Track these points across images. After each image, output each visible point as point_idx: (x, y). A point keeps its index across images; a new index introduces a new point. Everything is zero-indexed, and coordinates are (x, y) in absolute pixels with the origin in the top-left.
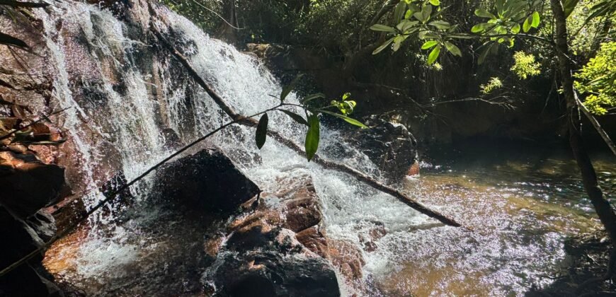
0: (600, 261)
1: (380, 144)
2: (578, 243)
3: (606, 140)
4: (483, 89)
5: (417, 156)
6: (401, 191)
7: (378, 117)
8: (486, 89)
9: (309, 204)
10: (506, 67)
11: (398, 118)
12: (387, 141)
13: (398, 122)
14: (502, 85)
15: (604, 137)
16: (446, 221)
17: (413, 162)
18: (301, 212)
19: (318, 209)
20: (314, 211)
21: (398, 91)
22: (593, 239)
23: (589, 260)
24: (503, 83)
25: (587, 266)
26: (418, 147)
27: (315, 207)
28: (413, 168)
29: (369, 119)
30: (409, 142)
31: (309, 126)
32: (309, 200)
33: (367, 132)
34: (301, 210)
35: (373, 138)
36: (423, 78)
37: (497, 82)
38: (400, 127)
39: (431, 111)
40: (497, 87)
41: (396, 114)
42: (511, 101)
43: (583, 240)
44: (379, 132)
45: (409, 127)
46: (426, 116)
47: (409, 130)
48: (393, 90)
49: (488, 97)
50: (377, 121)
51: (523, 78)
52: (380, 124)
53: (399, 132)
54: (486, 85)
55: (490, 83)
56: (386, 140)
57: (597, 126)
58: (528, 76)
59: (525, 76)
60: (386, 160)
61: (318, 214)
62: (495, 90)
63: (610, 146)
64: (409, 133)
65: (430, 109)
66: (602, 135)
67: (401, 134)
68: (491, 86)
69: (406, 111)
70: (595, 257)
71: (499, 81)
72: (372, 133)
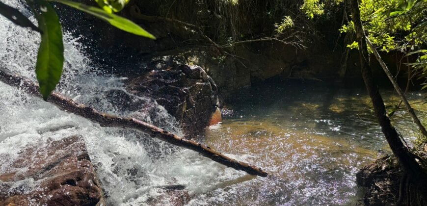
0: (385, 187)
1: (176, 90)
2: (367, 174)
3: (385, 71)
4: (277, 28)
5: (218, 103)
6: (205, 145)
7: (171, 59)
8: (280, 28)
9: (79, 179)
10: (295, 6)
11: (194, 60)
12: (184, 87)
13: (195, 64)
14: (294, 24)
15: (384, 69)
16: (252, 172)
17: (214, 110)
18: (68, 193)
19: (95, 184)
20: (87, 187)
21: (192, 28)
22: (377, 169)
23: (377, 188)
24: (294, 22)
25: (376, 194)
26: (218, 91)
27: (89, 181)
28: (214, 116)
29: (161, 61)
30: (208, 87)
31: (42, 33)
32: (79, 173)
33: (160, 77)
34: (67, 190)
35: (167, 84)
36: (219, 13)
37: (289, 21)
38: (198, 70)
39: (229, 53)
40: (290, 26)
41: (191, 55)
42: (302, 41)
43: (370, 170)
44: (174, 76)
45: (208, 70)
46: (224, 57)
47: (208, 73)
48: (187, 27)
49: (282, 37)
50: (170, 63)
51: (310, 17)
52: (174, 66)
53: (197, 75)
54: (280, 24)
55: (283, 22)
56: (182, 86)
57: (379, 58)
58: (314, 15)
59: (312, 15)
60: (184, 110)
61: (95, 191)
62: (287, 29)
63: (389, 77)
64: (208, 76)
65: (228, 50)
66: (383, 66)
67: (199, 78)
68: (285, 25)
69: (203, 52)
70: (381, 185)
71: (290, 20)
72: (166, 78)
